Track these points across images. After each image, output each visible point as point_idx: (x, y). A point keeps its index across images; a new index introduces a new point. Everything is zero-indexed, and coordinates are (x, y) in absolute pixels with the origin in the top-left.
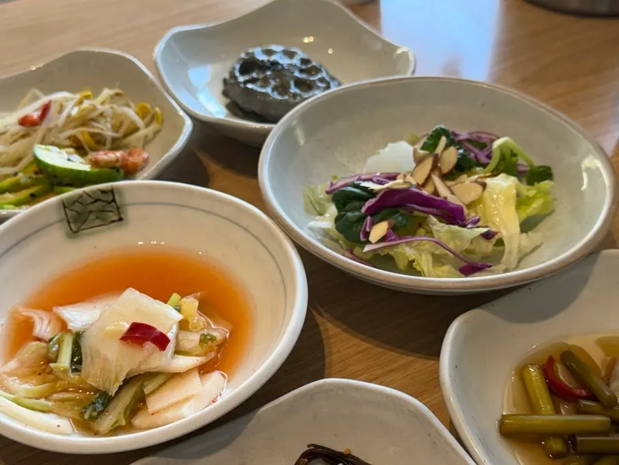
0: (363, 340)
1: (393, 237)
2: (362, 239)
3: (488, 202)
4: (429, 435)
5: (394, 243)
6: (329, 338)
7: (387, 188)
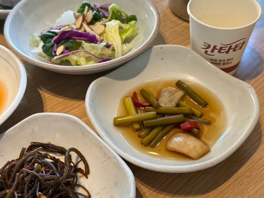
0: (60, 98)
1: (66, 52)
2: (53, 54)
3: (107, 32)
4: (81, 129)
5: (67, 54)
6: (45, 99)
7: (62, 31)
